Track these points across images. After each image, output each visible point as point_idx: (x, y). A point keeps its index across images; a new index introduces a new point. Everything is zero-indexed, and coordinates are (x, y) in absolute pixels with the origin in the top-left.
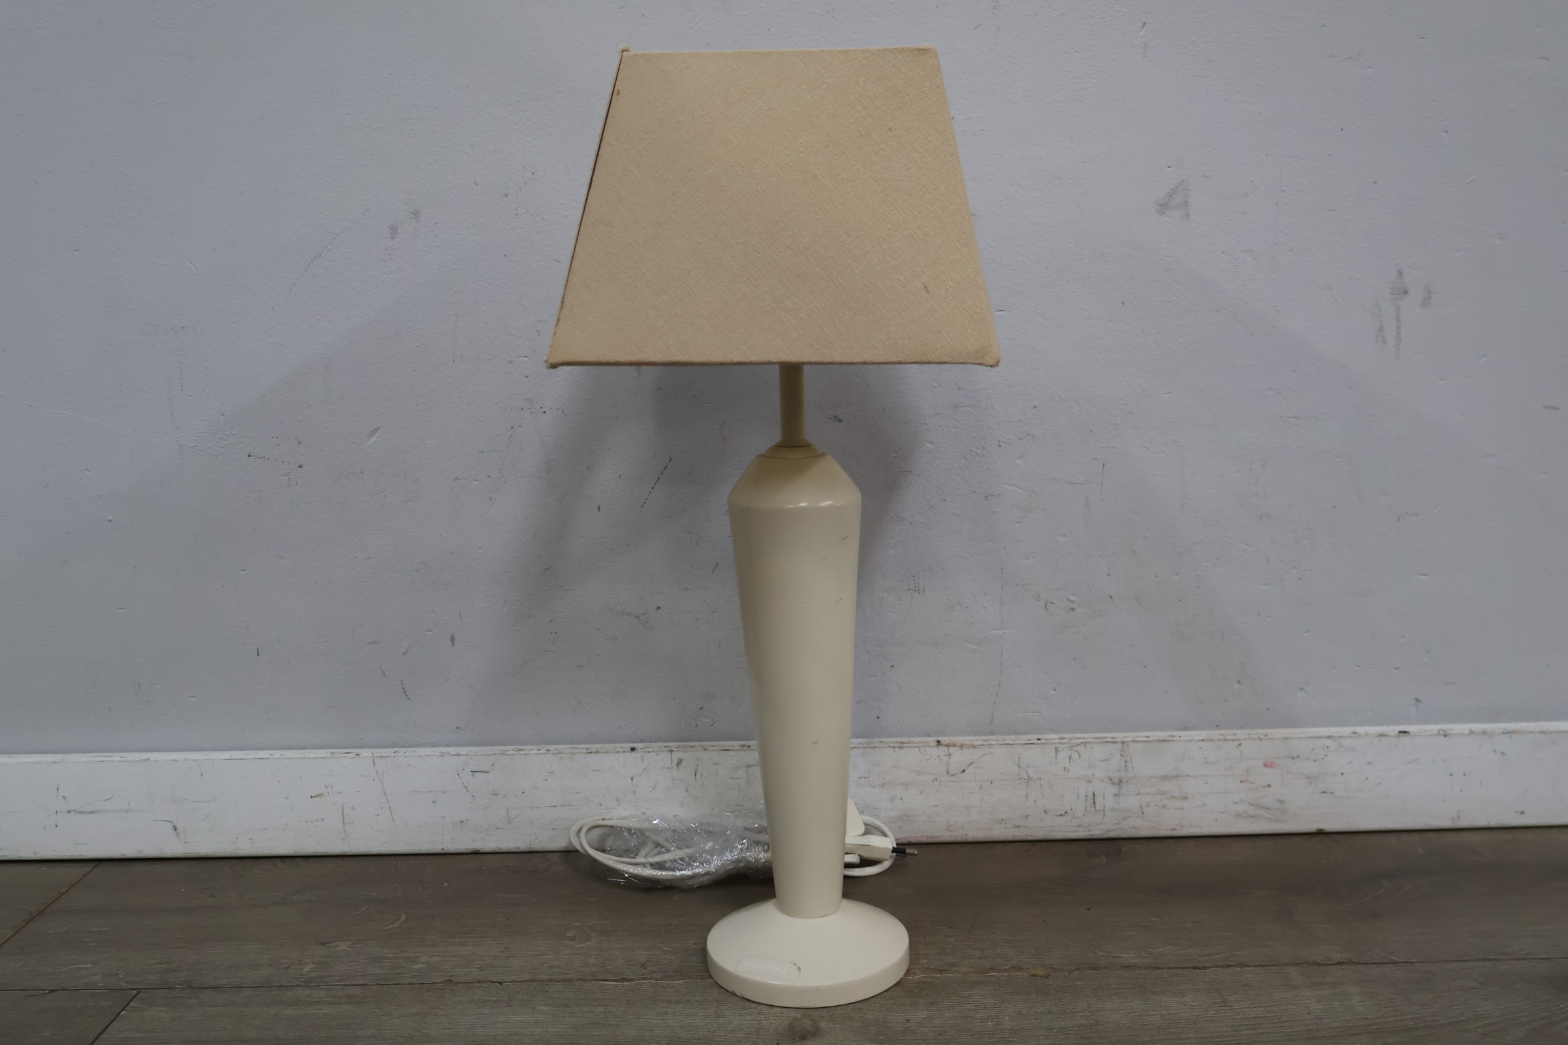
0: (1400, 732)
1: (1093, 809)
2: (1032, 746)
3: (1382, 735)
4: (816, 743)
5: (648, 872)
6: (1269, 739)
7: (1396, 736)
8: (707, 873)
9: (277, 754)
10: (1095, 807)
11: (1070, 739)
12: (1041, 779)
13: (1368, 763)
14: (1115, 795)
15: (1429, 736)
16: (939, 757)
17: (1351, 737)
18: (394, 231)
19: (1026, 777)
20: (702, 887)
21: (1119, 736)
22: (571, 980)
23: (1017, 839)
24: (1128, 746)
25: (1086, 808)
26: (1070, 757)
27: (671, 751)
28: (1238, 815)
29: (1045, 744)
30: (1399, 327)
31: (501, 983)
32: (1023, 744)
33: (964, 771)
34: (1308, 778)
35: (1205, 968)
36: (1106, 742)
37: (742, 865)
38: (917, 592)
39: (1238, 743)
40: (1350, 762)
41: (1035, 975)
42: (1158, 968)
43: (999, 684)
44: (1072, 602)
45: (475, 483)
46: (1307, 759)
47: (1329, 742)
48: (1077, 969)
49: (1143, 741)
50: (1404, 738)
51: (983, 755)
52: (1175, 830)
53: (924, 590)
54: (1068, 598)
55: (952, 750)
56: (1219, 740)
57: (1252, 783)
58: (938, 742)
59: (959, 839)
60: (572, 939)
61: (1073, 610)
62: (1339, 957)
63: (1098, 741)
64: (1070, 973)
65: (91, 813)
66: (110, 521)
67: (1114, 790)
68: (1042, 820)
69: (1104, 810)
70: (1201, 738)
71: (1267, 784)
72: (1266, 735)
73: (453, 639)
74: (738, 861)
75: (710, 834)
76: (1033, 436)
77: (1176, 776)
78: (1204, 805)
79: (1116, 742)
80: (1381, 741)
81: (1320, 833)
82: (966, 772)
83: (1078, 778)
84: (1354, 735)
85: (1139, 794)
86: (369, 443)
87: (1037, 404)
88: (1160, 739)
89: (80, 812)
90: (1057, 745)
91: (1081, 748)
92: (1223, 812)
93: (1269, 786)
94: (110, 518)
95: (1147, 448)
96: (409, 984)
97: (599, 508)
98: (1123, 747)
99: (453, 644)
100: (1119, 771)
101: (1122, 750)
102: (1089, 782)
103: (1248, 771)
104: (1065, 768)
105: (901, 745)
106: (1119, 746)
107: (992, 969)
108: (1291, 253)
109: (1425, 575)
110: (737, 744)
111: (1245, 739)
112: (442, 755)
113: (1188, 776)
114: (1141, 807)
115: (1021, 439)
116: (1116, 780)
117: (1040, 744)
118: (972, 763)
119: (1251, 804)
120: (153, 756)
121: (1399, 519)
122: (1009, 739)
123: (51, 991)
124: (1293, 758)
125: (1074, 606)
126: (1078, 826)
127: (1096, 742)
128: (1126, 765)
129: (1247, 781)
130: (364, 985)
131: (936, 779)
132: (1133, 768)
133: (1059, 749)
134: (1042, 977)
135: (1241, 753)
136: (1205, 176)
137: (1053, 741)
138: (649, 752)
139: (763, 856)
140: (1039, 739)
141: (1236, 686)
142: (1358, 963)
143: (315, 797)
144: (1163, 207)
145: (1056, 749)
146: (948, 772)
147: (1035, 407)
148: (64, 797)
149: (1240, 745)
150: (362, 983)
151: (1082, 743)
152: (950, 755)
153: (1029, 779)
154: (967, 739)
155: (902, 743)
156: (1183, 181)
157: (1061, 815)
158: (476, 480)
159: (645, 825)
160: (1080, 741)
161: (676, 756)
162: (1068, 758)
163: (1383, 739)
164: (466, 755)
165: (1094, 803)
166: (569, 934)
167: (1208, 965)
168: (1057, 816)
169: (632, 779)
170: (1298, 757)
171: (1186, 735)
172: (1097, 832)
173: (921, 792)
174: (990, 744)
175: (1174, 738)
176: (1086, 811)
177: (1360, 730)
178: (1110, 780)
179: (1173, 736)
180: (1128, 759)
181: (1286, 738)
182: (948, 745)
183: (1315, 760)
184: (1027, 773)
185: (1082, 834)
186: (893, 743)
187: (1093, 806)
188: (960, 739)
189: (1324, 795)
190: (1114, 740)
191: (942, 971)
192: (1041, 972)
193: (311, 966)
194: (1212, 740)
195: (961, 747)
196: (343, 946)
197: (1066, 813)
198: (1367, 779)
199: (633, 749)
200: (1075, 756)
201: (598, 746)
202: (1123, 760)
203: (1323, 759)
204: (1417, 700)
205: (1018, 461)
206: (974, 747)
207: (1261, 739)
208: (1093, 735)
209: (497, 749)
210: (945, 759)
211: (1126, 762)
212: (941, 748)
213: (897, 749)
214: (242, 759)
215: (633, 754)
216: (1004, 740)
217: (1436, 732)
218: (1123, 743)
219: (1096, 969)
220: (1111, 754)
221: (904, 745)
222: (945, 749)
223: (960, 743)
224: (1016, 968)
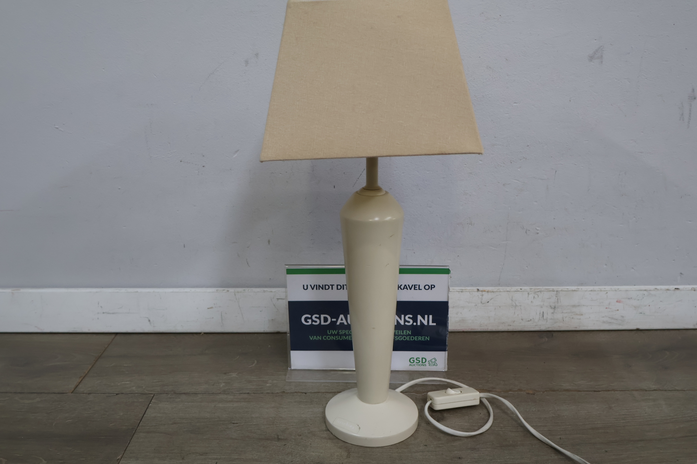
0: (675, 289)
1: (542, 318)
2: (518, 292)
3: (668, 290)
6: (619, 291)
7: (673, 290)
9: (193, 290)
10: (543, 318)
11: (535, 289)
12: (521, 306)
13: (661, 301)
14: (552, 313)
15: (688, 290)
16: (478, 296)
17: (654, 290)
18: (247, 62)
19: (515, 305)
21: (555, 288)
23: (509, 330)
24: (559, 293)
25: (539, 318)
26: (534, 297)
28: (604, 322)
29: (524, 291)
30: (690, 114)
31: (306, 393)
32: (514, 291)
33: (488, 302)
34: (635, 307)
35: (599, 391)
36: (550, 291)
38: (471, 225)
39: (606, 292)
40: (653, 301)
41: (528, 393)
42: (579, 391)
43: (504, 264)
44: (538, 230)
45: (280, 175)
46: (635, 299)
47: (645, 292)
48: (546, 391)
49: (566, 291)
50: (677, 291)
51: (497, 295)
52: (576, 328)
53: (474, 224)
54: (536, 229)
55: (484, 293)
56: (598, 291)
57: (611, 309)
58: (478, 289)
59: (485, 330)
61: (538, 233)
62: (654, 387)
63: (547, 290)
64: (543, 393)
65: (113, 313)
66: (119, 189)
67: (552, 311)
68: (521, 323)
69: (547, 319)
70: (590, 290)
71: (617, 309)
72: (618, 289)
73: (269, 241)
76: (526, 159)
77: (579, 306)
78: (590, 317)
79: (554, 291)
80: (667, 292)
81: (638, 330)
82: (489, 302)
83: (537, 306)
84: (656, 289)
85: (562, 313)
86: (234, 157)
87: (529, 144)
88: (573, 290)
89: (109, 313)
90: (529, 292)
91: (539, 293)
92: (597, 321)
93: (618, 310)
94: (119, 187)
95: (576, 165)
96: (267, 393)
97: (334, 187)
98: (557, 293)
99: (269, 244)
100: (555, 303)
101: (557, 294)
102: (542, 307)
103: (609, 304)
104: (532, 301)
105: (462, 291)
106: (555, 293)
107: (510, 390)
108: (646, 80)
109: (690, 221)
111: (609, 291)
112: (264, 291)
113: (584, 305)
114: (563, 318)
115: (521, 160)
116: (553, 307)
117: (522, 291)
118: (492, 299)
119: (609, 318)
120: (139, 290)
121: (681, 197)
122: (508, 289)
123: (117, 394)
124: (629, 299)
125: (538, 232)
126: (536, 326)
127: (546, 291)
128: (558, 301)
129: (609, 308)
130: (248, 393)
131: (476, 305)
132: (560, 301)
133: (530, 293)
134: (532, 394)
135: (607, 296)
136: (611, 44)
137: (527, 290)
140: (521, 289)
141: (605, 266)
142: (662, 390)
143: (210, 308)
144: (591, 58)
145: (528, 294)
146: (481, 302)
147: (528, 146)
148: (101, 307)
149: (607, 293)
150: (247, 392)
151: (540, 291)
152: (483, 295)
153: (516, 306)
154: (490, 289)
155: (462, 290)
156: (601, 46)
157: (529, 321)
158: (281, 174)
160: (539, 290)
162: (533, 297)
163: (668, 291)
164: (275, 292)
165: (543, 316)
167: (600, 390)
168: (527, 321)
170: (631, 298)
171: (584, 288)
172: (543, 328)
173: (470, 311)
174: (500, 291)
175: (579, 290)
176: (539, 319)
177: (659, 287)
178: (551, 306)
179: (579, 289)
180: (559, 298)
181: (627, 291)
183: (638, 300)
184: (515, 303)
185: (537, 329)
186: (458, 289)
187: (542, 317)
189: (641, 314)
190: (554, 290)
191: (489, 390)
192: (531, 392)
193: (223, 384)
194: (595, 291)
195: (488, 292)
196: (234, 375)
197: (531, 320)
198: (660, 308)
200: (536, 296)
202: (557, 298)
203: (642, 299)
204: (681, 274)
205: (519, 169)
206: (493, 292)
207: (616, 291)
208: (544, 288)
210: (480, 297)
211: (558, 299)
212: (479, 292)
213: (460, 293)
214: (178, 292)
216: (506, 289)
217: (691, 289)
218: (557, 291)
219: (554, 391)
220: (552, 296)
221: (463, 291)
222: (481, 292)
223: (487, 290)
224: (520, 390)
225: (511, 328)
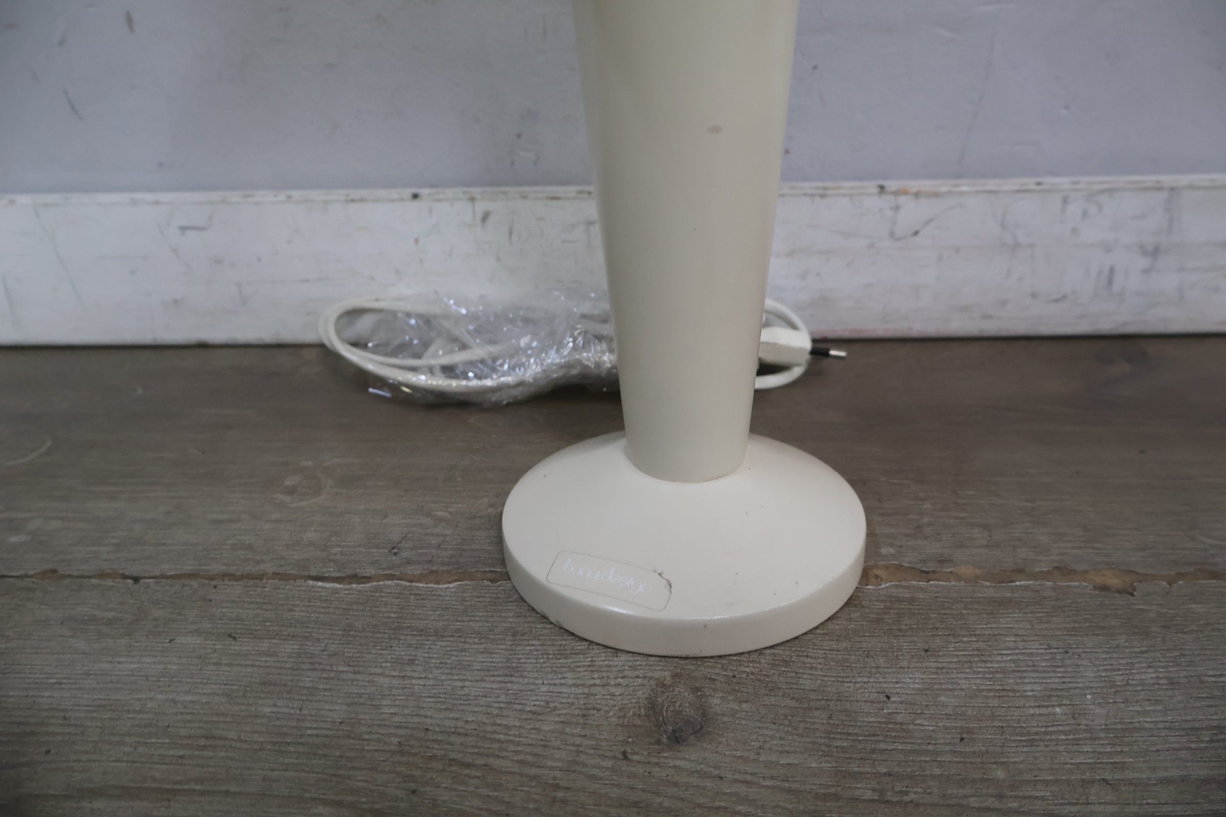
1: (1106, 290)
2: (1027, 194)
4: (716, 130)
5: (439, 382)
8: (520, 384)
10: (1110, 288)
11: (1089, 184)
12: (1034, 246)
14: (1145, 271)
16: (880, 210)
19: (1012, 242)
20: (516, 404)
21: (1167, 179)
22: (260, 577)
23: (986, 334)
24: (1179, 195)
25: (1096, 288)
26: (1085, 213)
27: (472, 199)
29: (1048, 191)
31: (136, 580)
32: (1013, 192)
33: (916, 233)
36: (1145, 189)
37: (574, 372)
41: (1104, 588)
48: (1180, 576)
49: (1204, 188)
51: (950, 208)
55: (902, 199)
58: (882, 188)
59: (899, 334)
60: (291, 491)
63: (1132, 186)
64: (1170, 584)
67: (1143, 262)
68: (1027, 306)
69: (1122, 293)
73: (130, 20)
74: (568, 366)
75: (529, 322)
79: (1161, 189)
82: (920, 234)
83: (1091, 244)
85: (1182, 269)
90: (1067, 194)
91: (1104, 199)
98: (1170, 196)
99: (132, 29)
100: (1158, 233)
101: (1169, 201)
102: (1109, 250)
104: (1074, 229)
105: (822, 192)
106: (1165, 195)
107: (1020, 571)
110: (571, 190)
112: (134, 202)
114: (1181, 289)
116: (1150, 248)
117: (1041, 191)
118: (931, 220)
122: (992, 184)
126: (1080, 317)
127: (1129, 190)
128: (1170, 226)
131: (873, 244)
132: (1180, 228)
133: (1071, 199)
134: (1119, 592)
137: (1062, 188)
138: (439, 200)
139: (608, 359)
140: (1039, 184)
145: (1065, 201)
146: (892, 234)
151: (1107, 189)
152: (897, 208)
153: (1017, 246)
154: (926, 185)
155: (825, 189)
157: (1056, 300)
159: (435, 309)
160: (1103, 187)
161: (481, 207)
162: (1081, 213)
164: (170, 204)
165: (1110, 283)
166: (289, 482)
168: (1050, 301)
169: (417, 241)
172: (1105, 326)
173: (849, 265)
174: (961, 192)
176: (1096, 294)
178: (1142, 246)
180: (1176, 214)
182: (897, 193)
184: (1014, 236)
185: (1082, 328)
186: (811, 188)
187: (1107, 287)
188: (914, 185)
190: (1158, 185)
191: (927, 573)
192: (1114, 582)
195: (917, 195)
197: (1064, 296)
199: (415, 196)
200: (1093, 209)
201: (364, 193)
202: (1168, 216)
206: (936, 195)
208: (1123, 178)
209: (214, 196)
210: (889, 213)
211: (1171, 220)
212: (885, 197)
215: (416, 204)
216: (983, 185)
218: (1172, 189)
219: (1214, 575)
220: (1151, 208)
221: (829, 192)
222: (891, 198)
223: (915, 190)
224: (1064, 570)
225: (990, 327)
